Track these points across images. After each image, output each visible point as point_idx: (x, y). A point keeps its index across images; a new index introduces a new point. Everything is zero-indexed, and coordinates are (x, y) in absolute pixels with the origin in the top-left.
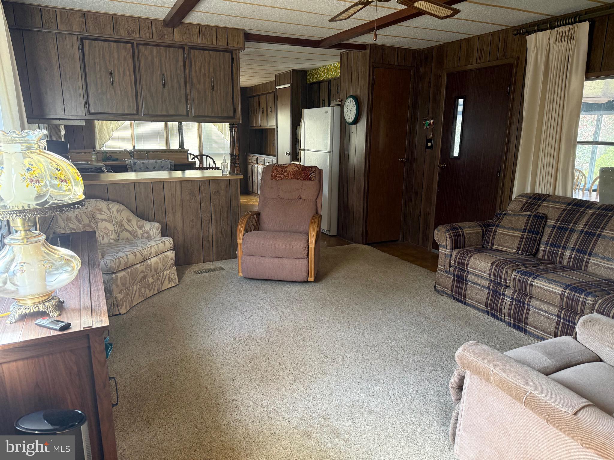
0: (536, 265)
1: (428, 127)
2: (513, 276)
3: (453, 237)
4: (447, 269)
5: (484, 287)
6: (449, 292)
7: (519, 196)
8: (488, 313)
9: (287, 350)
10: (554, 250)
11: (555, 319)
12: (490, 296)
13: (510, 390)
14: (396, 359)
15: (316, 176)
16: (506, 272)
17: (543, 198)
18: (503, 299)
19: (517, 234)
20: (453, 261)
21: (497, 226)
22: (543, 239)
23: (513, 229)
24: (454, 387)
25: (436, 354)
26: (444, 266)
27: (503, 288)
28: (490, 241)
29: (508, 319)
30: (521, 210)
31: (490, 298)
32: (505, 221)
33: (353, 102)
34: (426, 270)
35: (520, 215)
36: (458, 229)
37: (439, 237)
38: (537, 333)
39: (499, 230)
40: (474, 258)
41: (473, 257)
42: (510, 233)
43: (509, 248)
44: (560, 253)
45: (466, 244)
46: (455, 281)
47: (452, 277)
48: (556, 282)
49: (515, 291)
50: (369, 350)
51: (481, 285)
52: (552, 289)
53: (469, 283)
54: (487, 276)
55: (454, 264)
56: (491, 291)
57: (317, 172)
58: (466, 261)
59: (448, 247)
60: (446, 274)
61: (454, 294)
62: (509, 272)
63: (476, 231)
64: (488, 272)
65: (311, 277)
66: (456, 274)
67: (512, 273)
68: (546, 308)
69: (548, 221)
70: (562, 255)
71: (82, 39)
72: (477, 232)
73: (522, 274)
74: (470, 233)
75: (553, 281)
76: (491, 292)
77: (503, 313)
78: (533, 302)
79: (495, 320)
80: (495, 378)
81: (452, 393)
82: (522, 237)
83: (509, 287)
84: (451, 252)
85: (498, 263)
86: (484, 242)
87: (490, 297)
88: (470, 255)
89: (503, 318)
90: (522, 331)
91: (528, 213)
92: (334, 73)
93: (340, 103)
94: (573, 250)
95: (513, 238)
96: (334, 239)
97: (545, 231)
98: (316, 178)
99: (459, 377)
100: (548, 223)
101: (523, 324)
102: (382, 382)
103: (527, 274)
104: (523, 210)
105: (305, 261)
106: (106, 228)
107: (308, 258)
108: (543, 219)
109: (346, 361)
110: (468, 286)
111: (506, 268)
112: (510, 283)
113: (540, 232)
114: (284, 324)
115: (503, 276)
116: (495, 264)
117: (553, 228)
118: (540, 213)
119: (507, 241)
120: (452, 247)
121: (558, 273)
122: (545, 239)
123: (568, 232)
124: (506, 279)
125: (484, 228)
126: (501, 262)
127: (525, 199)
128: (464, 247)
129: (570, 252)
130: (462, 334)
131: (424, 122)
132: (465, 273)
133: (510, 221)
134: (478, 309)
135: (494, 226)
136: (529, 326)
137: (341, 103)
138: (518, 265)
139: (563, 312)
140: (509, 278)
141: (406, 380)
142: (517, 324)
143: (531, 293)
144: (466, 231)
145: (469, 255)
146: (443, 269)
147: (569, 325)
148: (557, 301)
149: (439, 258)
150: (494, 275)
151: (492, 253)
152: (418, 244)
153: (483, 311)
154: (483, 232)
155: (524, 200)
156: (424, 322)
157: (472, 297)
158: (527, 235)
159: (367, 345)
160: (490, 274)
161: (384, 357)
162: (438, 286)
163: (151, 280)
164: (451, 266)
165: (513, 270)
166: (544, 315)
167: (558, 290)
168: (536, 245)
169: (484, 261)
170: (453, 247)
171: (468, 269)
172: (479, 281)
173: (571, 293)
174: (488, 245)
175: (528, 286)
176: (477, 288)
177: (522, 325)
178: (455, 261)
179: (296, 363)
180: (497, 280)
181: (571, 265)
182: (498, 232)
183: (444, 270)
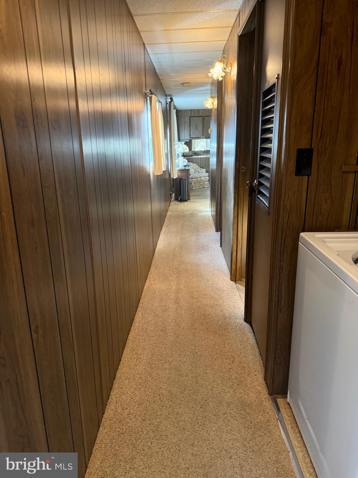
71: (190, 117)
106: (192, 170)
163: (202, 184)
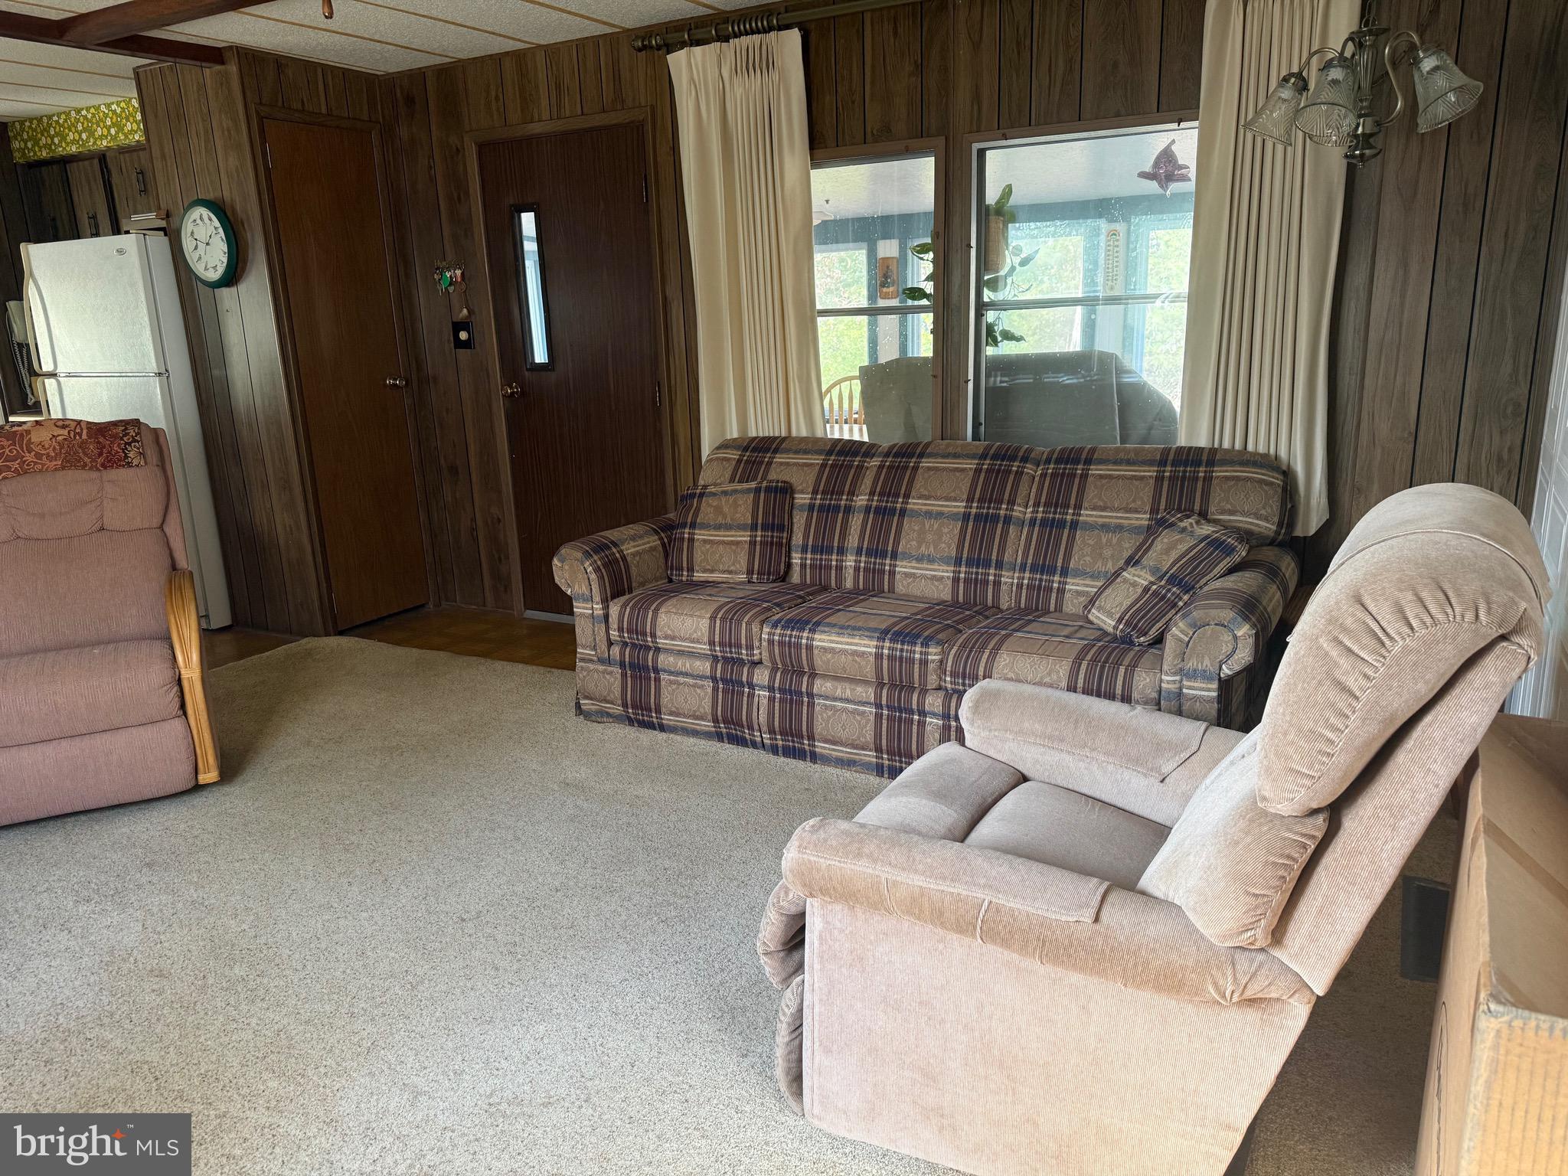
0: (800, 601)
1: (451, 289)
2: (765, 636)
3: (603, 570)
4: (602, 653)
5: (702, 677)
6: (618, 710)
7: (718, 448)
8: (720, 737)
9: (213, 1024)
10: (821, 560)
11: (871, 713)
12: (720, 694)
13: (941, 914)
14: (555, 929)
15: (149, 452)
16: (749, 630)
17: (774, 446)
18: (751, 696)
19: (740, 536)
20: (615, 631)
21: (693, 525)
22: (794, 538)
23: (728, 527)
24: (773, 949)
25: (648, 878)
26: (594, 648)
27: (745, 670)
28: (685, 565)
29: (770, 739)
30: (732, 480)
31: (720, 701)
32: (707, 510)
33: (210, 220)
34: (534, 667)
35: (735, 491)
36: (609, 548)
37: (567, 575)
38: (839, 754)
39: (700, 535)
40: (666, 613)
41: (663, 610)
42: (724, 536)
43: (730, 572)
44: (834, 563)
45: (633, 580)
46: (629, 679)
47: (617, 670)
48: (859, 629)
49: (774, 670)
50: (471, 932)
51: (695, 673)
52: (855, 648)
53: (663, 676)
54: (704, 649)
55: (620, 636)
56: (720, 682)
57: (147, 439)
58: (649, 624)
59: (597, 598)
60: (601, 668)
61: (630, 711)
62: (755, 628)
63: (648, 545)
64: (706, 639)
65: (207, 770)
66: (627, 660)
67: (761, 630)
68: (848, 693)
69: (796, 496)
70: (840, 568)
72: (651, 547)
73: (783, 628)
74: (637, 553)
75: (853, 630)
76: (721, 686)
77: (756, 727)
78: (820, 686)
79: (741, 749)
80: (898, 895)
81: (770, 968)
82: (752, 543)
83: (760, 662)
84: (606, 608)
85: (727, 612)
86: (672, 569)
87: (720, 697)
88: (654, 605)
89: (758, 739)
90: (805, 757)
91: (753, 485)
92: (113, 131)
93: (163, 224)
94: (859, 552)
95: (734, 547)
96: (227, 637)
97: (795, 520)
98: (149, 460)
99: (782, 921)
100: (796, 501)
101: (806, 742)
102: (547, 1007)
103: (795, 624)
104: (738, 476)
105: (178, 724)
107: (185, 714)
108: (786, 493)
109: (420, 988)
110: (663, 683)
111: (746, 620)
112: (760, 654)
113: (786, 523)
114: (166, 944)
115: (743, 642)
116: (719, 616)
117: (809, 511)
118: (778, 482)
119: (721, 556)
120: (606, 594)
121: (851, 609)
122: (798, 539)
123: (841, 515)
124: (750, 647)
125: (663, 535)
126: (730, 609)
127: (735, 452)
128: (630, 591)
129: (854, 558)
130: (685, 805)
131: (436, 276)
132: (651, 653)
133: (718, 510)
134: (695, 733)
135: (684, 526)
136: (819, 741)
137: (168, 223)
138: (768, 609)
139: (885, 692)
140: (756, 643)
141: (606, 976)
142: (791, 744)
143: (812, 667)
144: (629, 549)
145: (653, 608)
146: (593, 655)
147: (900, 718)
148: (869, 671)
149: (578, 631)
150: (721, 644)
151: (699, 591)
152: (484, 605)
153: (708, 735)
154: (663, 545)
155: (734, 455)
156: (586, 805)
157: (677, 708)
158: (762, 536)
159: (463, 920)
160: (712, 643)
161: (521, 935)
162: (587, 701)
164: (610, 644)
165: (762, 623)
166: (845, 710)
167: (867, 646)
168: (783, 555)
169: (691, 616)
170: (609, 595)
171: (656, 642)
172: (688, 665)
173: (895, 645)
174: (682, 575)
175: (804, 651)
176: (685, 684)
177: (803, 744)
178: (620, 629)
179: (261, 1055)
180: (731, 652)
181: (861, 587)
182: (698, 539)
183: (595, 658)
